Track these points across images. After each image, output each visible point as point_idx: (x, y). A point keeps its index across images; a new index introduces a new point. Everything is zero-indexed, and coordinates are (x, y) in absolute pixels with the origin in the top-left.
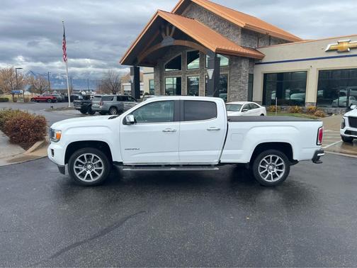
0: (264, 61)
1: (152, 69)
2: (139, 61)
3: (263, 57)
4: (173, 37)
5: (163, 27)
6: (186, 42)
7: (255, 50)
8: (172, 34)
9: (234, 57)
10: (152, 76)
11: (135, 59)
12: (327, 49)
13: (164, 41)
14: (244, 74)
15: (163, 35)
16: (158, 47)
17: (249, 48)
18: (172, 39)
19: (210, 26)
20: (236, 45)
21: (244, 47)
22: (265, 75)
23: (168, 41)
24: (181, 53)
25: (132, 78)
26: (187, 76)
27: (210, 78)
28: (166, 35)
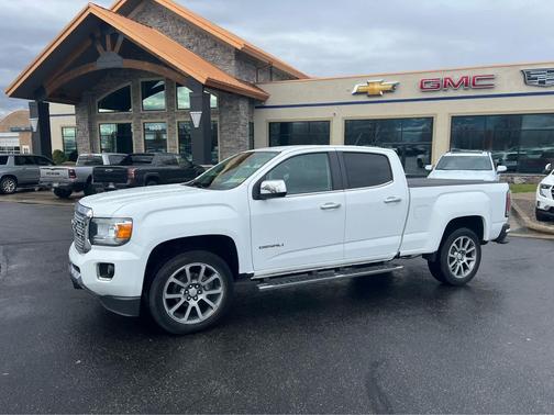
0: (268, 103)
1: (71, 109)
2: (48, 92)
3: (267, 97)
4: (119, 54)
5: (98, 35)
6: (147, 64)
7: (253, 86)
8: (117, 48)
9: (226, 93)
10: (72, 121)
11: (39, 88)
12: (355, 91)
13: (100, 59)
14: (243, 121)
15: (99, 48)
16: (91, 70)
17: (246, 83)
18: (120, 58)
19: (181, 43)
20: (228, 76)
21: (240, 81)
22: (271, 125)
23: (109, 59)
24: (129, 83)
25: (34, 123)
26: (142, 121)
27: (196, 126)
28: (105, 50)
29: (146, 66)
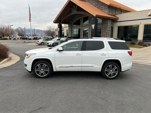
1: (67, 25)
2: (62, 21)
3: (118, 19)
5: (72, 6)
6: (82, 12)
7: (114, 16)
8: (76, 8)
9: (104, 19)
10: (67, 28)
11: (59, 20)
12: (149, 15)
13: (72, 12)
14: (109, 27)
16: (70, 15)
17: (111, 15)
18: (76, 11)
19: (93, 5)
21: (109, 14)
22: (119, 27)
23: (74, 12)
24: (80, 18)
25: (59, 29)
26: (83, 28)
27: (93, 28)
28: (73, 9)
29: (82, 13)
